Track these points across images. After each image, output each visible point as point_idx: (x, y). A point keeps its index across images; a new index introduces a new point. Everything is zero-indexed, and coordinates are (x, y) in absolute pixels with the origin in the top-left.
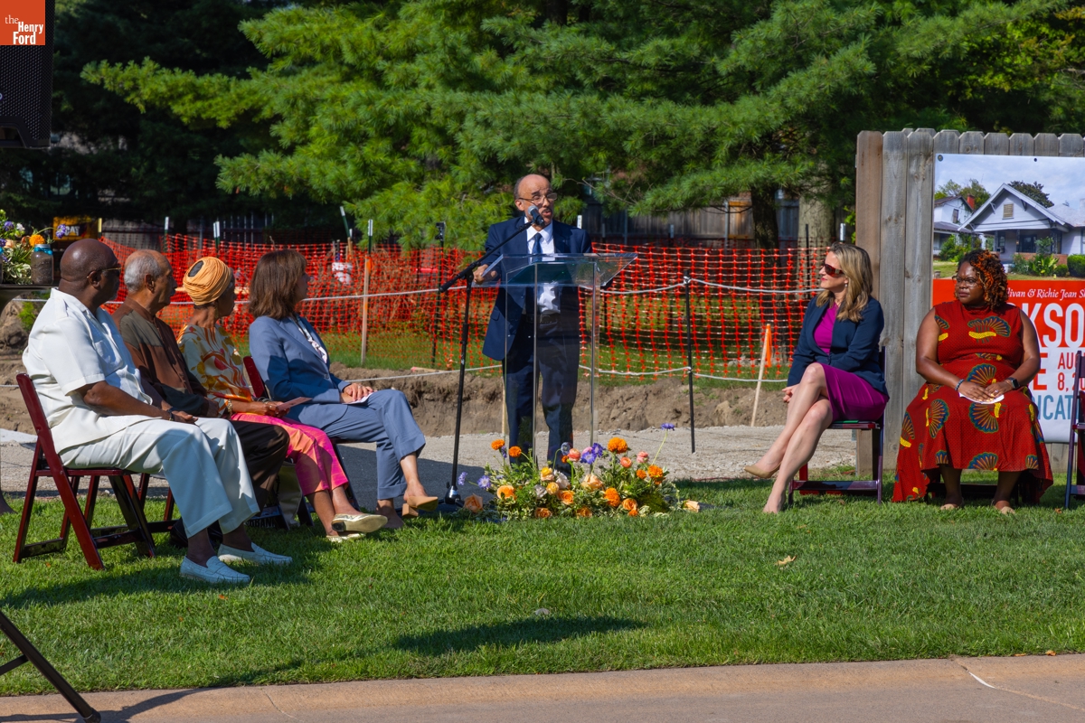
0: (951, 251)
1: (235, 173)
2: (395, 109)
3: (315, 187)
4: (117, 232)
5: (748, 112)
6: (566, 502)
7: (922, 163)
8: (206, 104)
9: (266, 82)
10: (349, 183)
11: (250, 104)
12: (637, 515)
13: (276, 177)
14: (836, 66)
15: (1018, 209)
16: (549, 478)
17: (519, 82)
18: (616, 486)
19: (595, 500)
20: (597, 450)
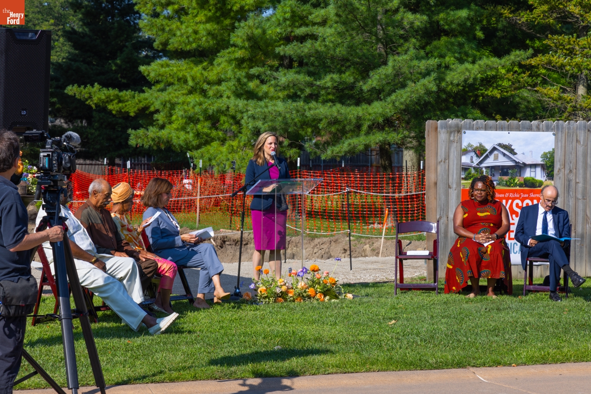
0: (470, 176)
1: (137, 137)
2: (212, 108)
3: (174, 144)
4: (82, 164)
5: (377, 109)
6: (290, 295)
7: (456, 135)
8: (124, 105)
9: (151, 94)
10: (190, 142)
11: (145, 104)
12: (324, 301)
13: (156, 139)
14: (419, 87)
15: (501, 156)
16: (282, 284)
17: (270, 95)
18: (314, 287)
19: (304, 294)
20: (304, 270)
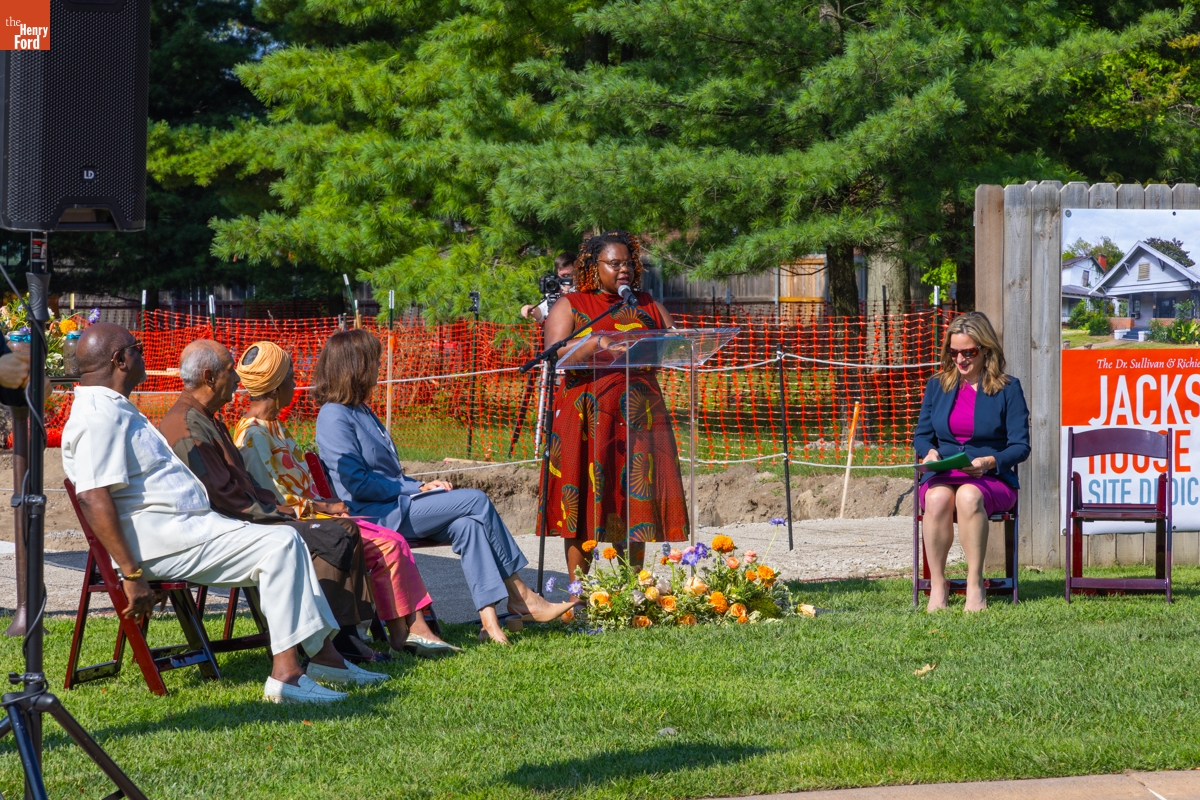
0: (1082, 317)
5: (822, 160)
6: (668, 609)
7: (1048, 220)
12: (747, 622)
14: (920, 106)
15: (1155, 270)
16: (648, 581)
17: (558, 130)
18: (722, 590)
19: (699, 606)
20: (701, 550)
